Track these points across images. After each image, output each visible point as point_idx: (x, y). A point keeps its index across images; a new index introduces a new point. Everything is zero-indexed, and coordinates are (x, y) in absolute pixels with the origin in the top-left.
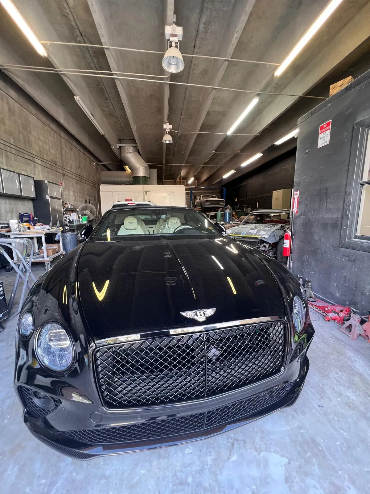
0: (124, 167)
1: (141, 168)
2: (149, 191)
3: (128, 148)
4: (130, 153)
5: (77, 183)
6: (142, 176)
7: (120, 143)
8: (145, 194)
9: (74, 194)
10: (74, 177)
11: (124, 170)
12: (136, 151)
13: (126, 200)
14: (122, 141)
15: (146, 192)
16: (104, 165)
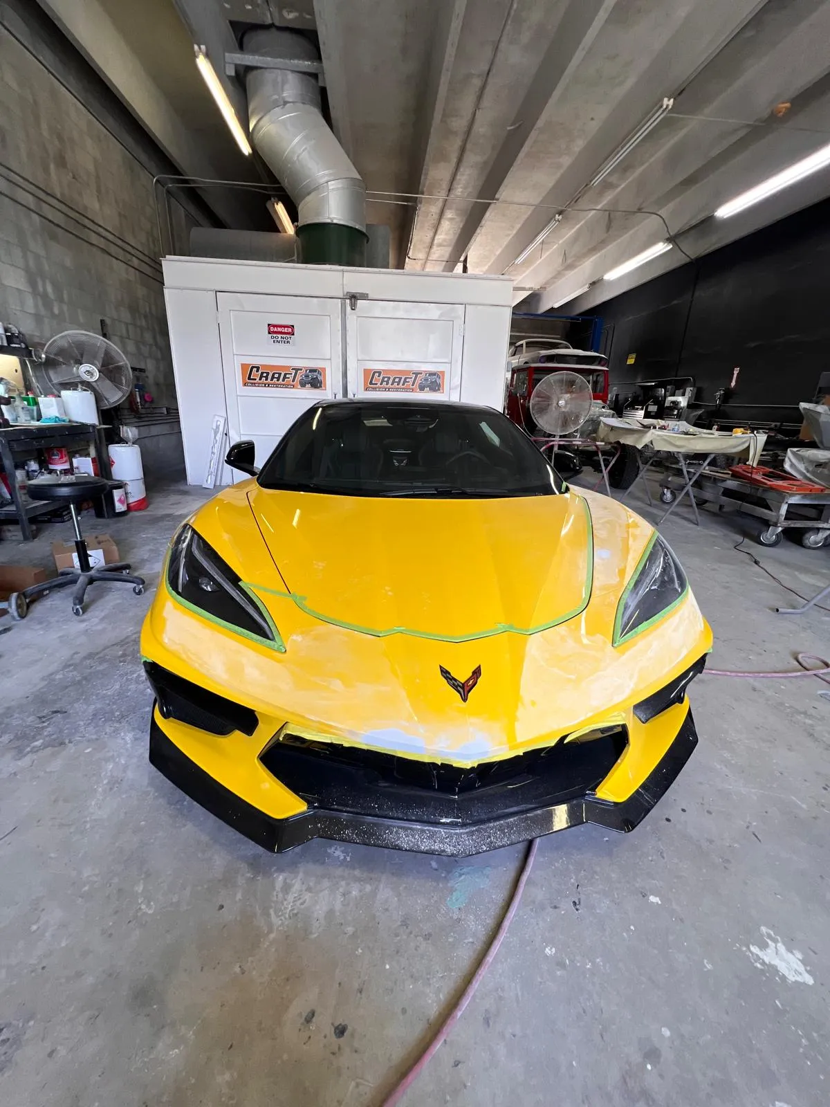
0: (268, 205)
1: (332, 185)
2: (364, 297)
3: (279, 79)
4: (285, 103)
5: (53, 237)
6: (335, 221)
7: (241, 47)
8: (348, 308)
9: (32, 283)
10: (29, 200)
11: (272, 226)
12: (312, 103)
13: (272, 328)
14: (253, 39)
15: (354, 298)
16: (194, 195)
